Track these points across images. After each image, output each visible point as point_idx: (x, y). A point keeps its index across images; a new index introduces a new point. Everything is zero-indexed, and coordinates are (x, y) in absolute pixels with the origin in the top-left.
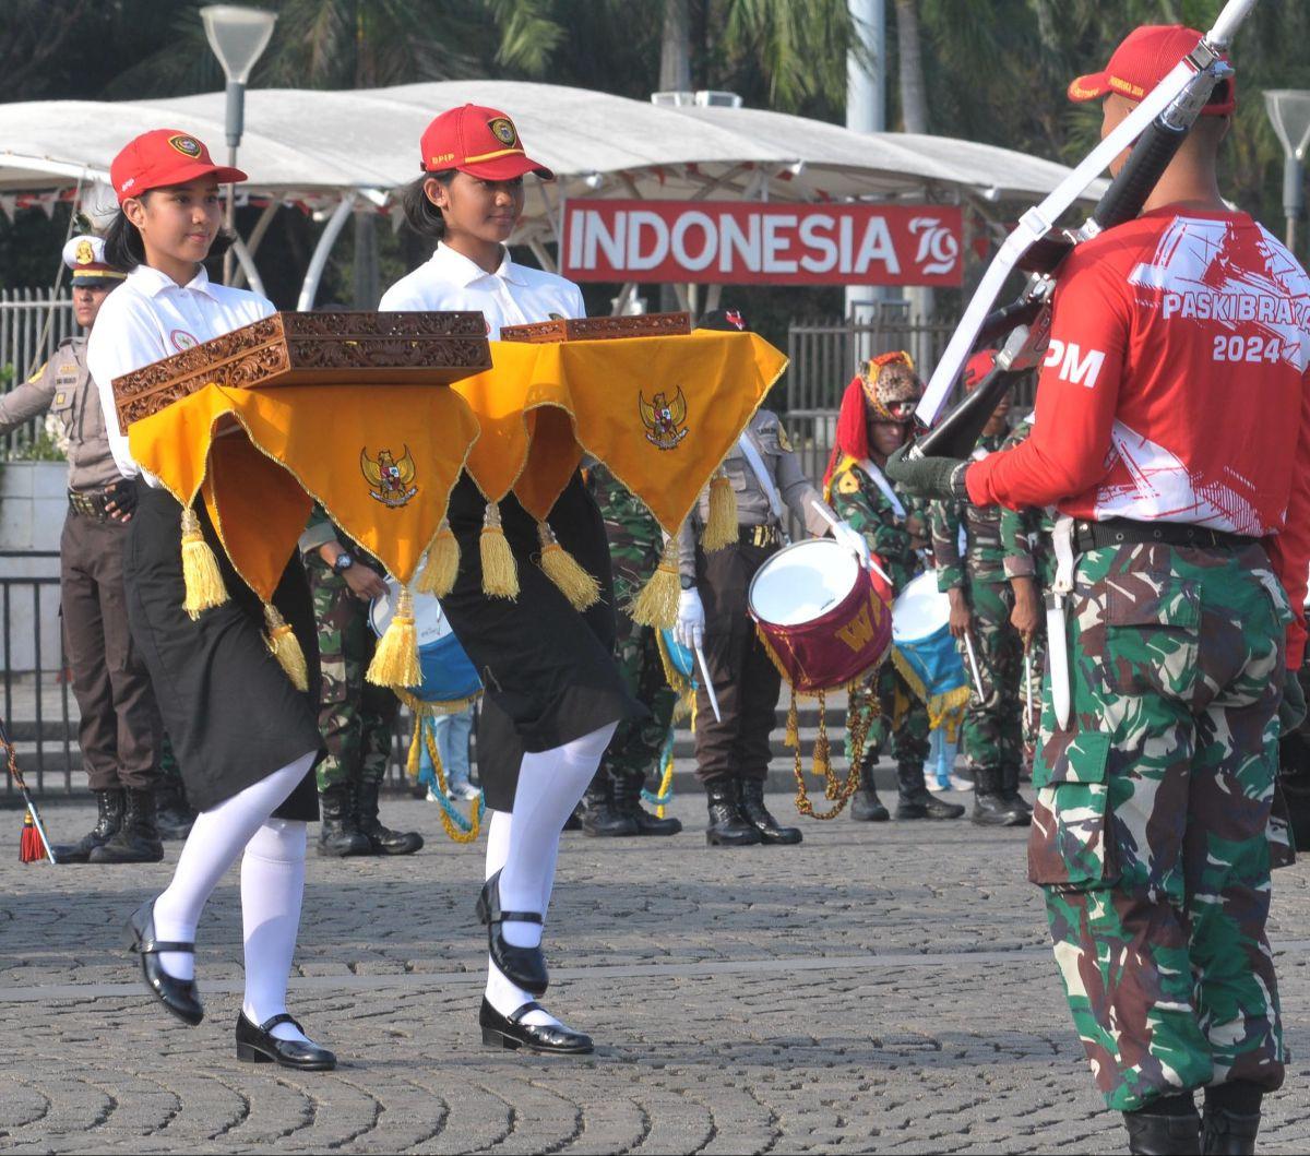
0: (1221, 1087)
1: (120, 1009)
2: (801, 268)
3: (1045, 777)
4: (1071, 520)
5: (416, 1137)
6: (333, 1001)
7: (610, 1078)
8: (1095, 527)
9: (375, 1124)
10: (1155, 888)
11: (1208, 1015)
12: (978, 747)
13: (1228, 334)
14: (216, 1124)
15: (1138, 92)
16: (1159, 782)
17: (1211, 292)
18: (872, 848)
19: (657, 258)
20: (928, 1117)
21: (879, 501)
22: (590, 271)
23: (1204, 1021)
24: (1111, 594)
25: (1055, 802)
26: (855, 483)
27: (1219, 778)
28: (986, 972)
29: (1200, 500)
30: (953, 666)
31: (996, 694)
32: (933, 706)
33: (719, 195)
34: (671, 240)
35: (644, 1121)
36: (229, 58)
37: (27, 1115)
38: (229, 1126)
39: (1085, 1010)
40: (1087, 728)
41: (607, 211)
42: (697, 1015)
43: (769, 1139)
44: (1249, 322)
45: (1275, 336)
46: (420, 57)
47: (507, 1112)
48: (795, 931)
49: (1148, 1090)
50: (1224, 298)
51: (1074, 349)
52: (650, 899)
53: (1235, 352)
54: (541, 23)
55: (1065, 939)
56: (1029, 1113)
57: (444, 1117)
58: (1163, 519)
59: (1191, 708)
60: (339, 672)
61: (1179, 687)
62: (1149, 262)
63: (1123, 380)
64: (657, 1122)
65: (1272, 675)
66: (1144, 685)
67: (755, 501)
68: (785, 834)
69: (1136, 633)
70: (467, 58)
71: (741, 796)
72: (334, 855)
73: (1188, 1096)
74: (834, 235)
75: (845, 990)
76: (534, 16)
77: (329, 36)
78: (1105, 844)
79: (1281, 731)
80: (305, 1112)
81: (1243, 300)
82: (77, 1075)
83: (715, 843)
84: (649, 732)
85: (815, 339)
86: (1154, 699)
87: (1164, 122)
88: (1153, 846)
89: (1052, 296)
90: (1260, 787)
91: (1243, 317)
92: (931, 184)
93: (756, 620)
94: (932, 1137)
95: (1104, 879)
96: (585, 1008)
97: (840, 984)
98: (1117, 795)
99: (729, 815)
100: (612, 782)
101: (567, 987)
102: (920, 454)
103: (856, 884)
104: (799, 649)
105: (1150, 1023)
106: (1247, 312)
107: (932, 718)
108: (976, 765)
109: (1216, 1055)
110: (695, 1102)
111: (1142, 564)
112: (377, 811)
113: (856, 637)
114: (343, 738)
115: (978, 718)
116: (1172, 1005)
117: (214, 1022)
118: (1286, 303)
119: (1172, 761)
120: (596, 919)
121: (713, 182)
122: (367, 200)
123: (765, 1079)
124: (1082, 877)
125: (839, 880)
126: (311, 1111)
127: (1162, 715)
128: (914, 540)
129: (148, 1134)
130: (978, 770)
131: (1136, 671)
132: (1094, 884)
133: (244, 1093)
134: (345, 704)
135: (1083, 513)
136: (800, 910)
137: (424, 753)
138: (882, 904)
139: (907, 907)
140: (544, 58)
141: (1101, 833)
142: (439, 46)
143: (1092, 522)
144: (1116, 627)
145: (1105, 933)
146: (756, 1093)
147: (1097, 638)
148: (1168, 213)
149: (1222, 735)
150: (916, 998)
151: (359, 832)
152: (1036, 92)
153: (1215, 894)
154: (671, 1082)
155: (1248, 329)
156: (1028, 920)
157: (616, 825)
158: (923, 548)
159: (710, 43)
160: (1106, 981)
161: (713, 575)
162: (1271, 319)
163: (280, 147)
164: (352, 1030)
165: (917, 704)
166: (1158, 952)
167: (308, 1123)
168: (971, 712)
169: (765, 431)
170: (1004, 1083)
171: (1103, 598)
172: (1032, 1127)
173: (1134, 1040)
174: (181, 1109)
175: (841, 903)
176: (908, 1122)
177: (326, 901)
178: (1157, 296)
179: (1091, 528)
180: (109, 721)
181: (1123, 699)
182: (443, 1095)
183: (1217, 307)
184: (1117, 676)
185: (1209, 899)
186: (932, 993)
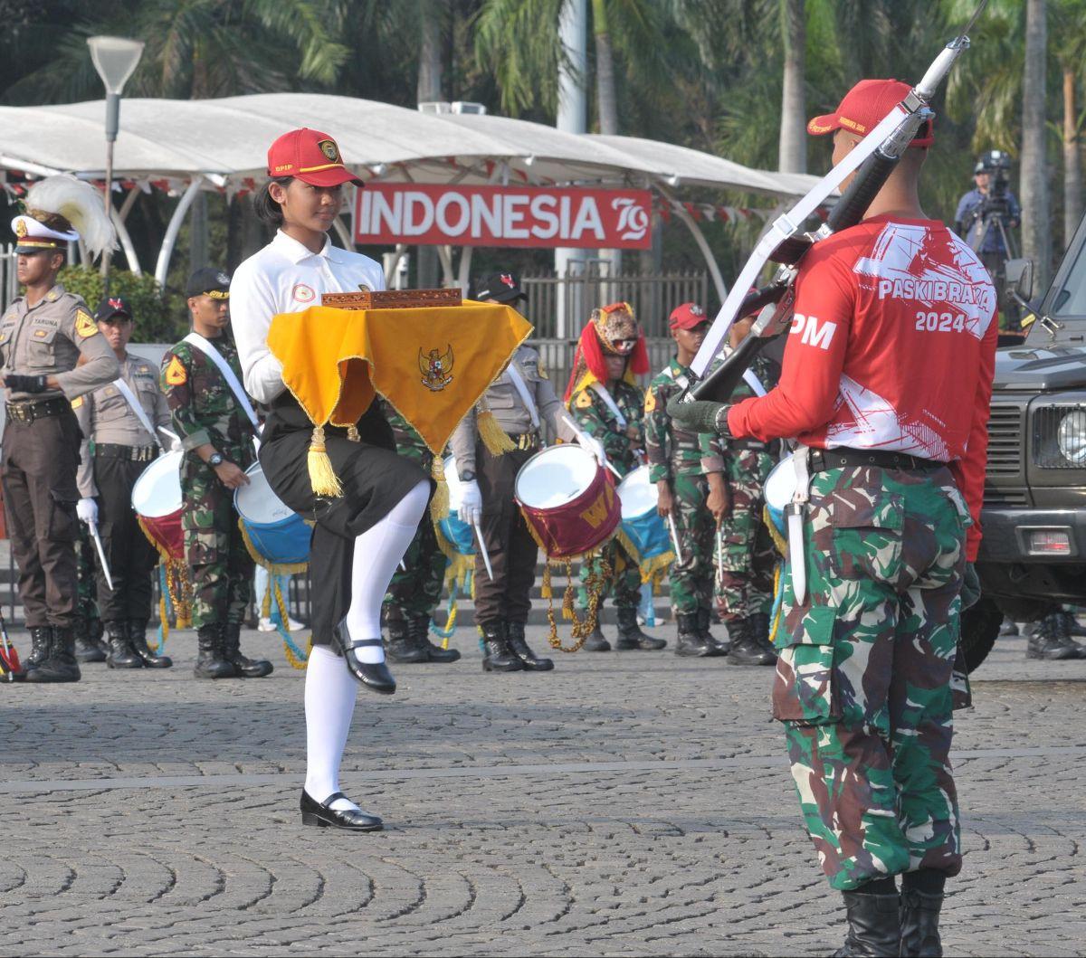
0: (915, 872)
1: (70, 800)
2: (532, 235)
3: (786, 640)
4: (807, 448)
5: (303, 902)
6: (228, 795)
7: (442, 856)
8: (826, 455)
9: (271, 892)
10: (868, 724)
11: (905, 819)
12: (682, 598)
13: (927, 311)
14: (152, 890)
15: (861, 128)
16: (872, 645)
17: (914, 279)
18: (608, 675)
19: (425, 226)
20: (682, 888)
21: (607, 413)
22: (375, 236)
23: (902, 824)
24: (838, 504)
25: (794, 659)
26: (588, 399)
27: (916, 642)
28: (711, 774)
29: (905, 434)
30: (661, 538)
31: (695, 560)
32: (645, 567)
33: (470, 180)
34: (435, 213)
35: (470, 890)
36: (108, 75)
37: (11, 883)
38: (162, 892)
39: (815, 814)
40: (818, 604)
41: (389, 192)
42: (500, 806)
43: (565, 905)
44: (942, 302)
45: (961, 313)
46: (241, 73)
47: (368, 882)
48: (565, 742)
49: (862, 875)
50: (924, 284)
51: (813, 321)
52: (455, 717)
53: (931, 325)
54: (332, 46)
55: (799, 761)
56: (757, 885)
57: (321, 885)
58: (877, 448)
59: (896, 589)
60: (212, 541)
61: (887, 573)
62: (868, 256)
63: (849, 345)
64: (480, 892)
65: (956, 566)
66: (861, 572)
67: (520, 416)
68: (541, 663)
69: (854, 533)
70: (275, 74)
71: (508, 635)
72: (207, 677)
73: (891, 879)
74: (556, 210)
75: (608, 788)
76: (328, 41)
77: (174, 56)
78: (832, 691)
79: (962, 608)
80: (217, 882)
81: (938, 285)
82: (42, 852)
83: (489, 670)
84: (429, 585)
85: (540, 287)
86: (868, 583)
87: (882, 152)
88: (866, 692)
89: (794, 282)
90: (947, 649)
91: (937, 298)
92: (628, 174)
93: (520, 504)
94: (687, 904)
95: (830, 717)
96: (417, 801)
97: (603, 784)
98: (840, 654)
99: (500, 649)
100: (406, 622)
101: (401, 785)
102: (692, 398)
103: (606, 706)
104: (552, 527)
105: (864, 825)
106: (940, 294)
107: (643, 575)
108: (681, 612)
109: (912, 849)
110: (506, 875)
111: (860, 482)
112: (238, 644)
113: (595, 517)
114: (214, 590)
115: (682, 577)
116: (880, 812)
117: (141, 810)
118: (969, 288)
119: (882, 629)
120: (416, 732)
121: (466, 170)
122: (209, 182)
123: (557, 857)
124: (814, 715)
125: (591, 702)
126: (222, 881)
127: (874, 595)
128: (632, 444)
129: (102, 898)
130: (681, 615)
131: (855, 561)
132: (822, 721)
133: (170, 866)
134: (215, 565)
135: (817, 443)
136: (566, 725)
137: (273, 602)
138: (627, 721)
139: (646, 724)
140: (335, 72)
141: (829, 683)
142: (255, 65)
143: (823, 450)
144: (840, 529)
145: (830, 757)
146: (552, 868)
147: (826, 537)
148: (882, 219)
149: (919, 610)
150: (661, 795)
151: (226, 660)
152: (696, 102)
153: (912, 728)
154: (487, 860)
155: (941, 307)
156: (736, 734)
157: (412, 654)
158: (637, 449)
159: (455, 63)
160: (830, 794)
161: (489, 471)
162: (958, 300)
163: (145, 141)
164: (244, 818)
165: (631, 565)
166: (870, 773)
167: (220, 890)
168: (675, 572)
169: (528, 363)
170: (735, 862)
171: (831, 507)
172: (760, 897)
173: (852, 838)
174: (125, 879)
175: (597, 721)
176: (667, 892)
177: (216, 716)
178: (875, 282)
179: (822, 455)
180: (40, 576)
181: (846, 582)
182: (319, 869)
183: (919, 291)
184: (841, 565)
185: (908, 732)
186: (673, 791)
